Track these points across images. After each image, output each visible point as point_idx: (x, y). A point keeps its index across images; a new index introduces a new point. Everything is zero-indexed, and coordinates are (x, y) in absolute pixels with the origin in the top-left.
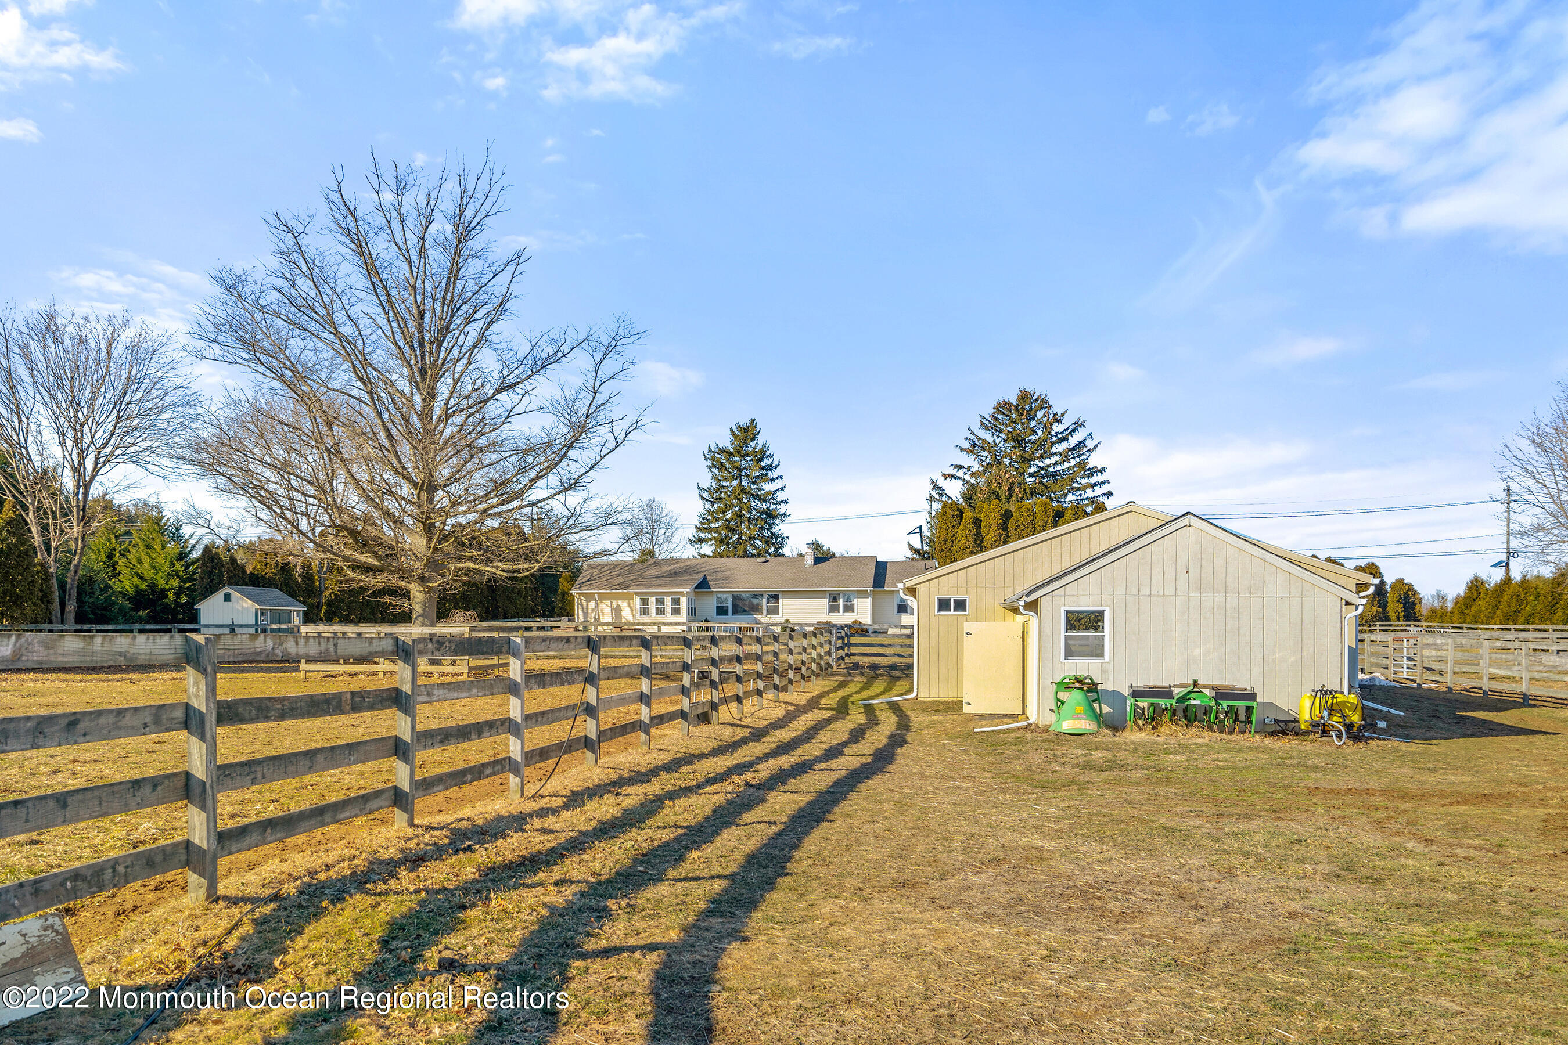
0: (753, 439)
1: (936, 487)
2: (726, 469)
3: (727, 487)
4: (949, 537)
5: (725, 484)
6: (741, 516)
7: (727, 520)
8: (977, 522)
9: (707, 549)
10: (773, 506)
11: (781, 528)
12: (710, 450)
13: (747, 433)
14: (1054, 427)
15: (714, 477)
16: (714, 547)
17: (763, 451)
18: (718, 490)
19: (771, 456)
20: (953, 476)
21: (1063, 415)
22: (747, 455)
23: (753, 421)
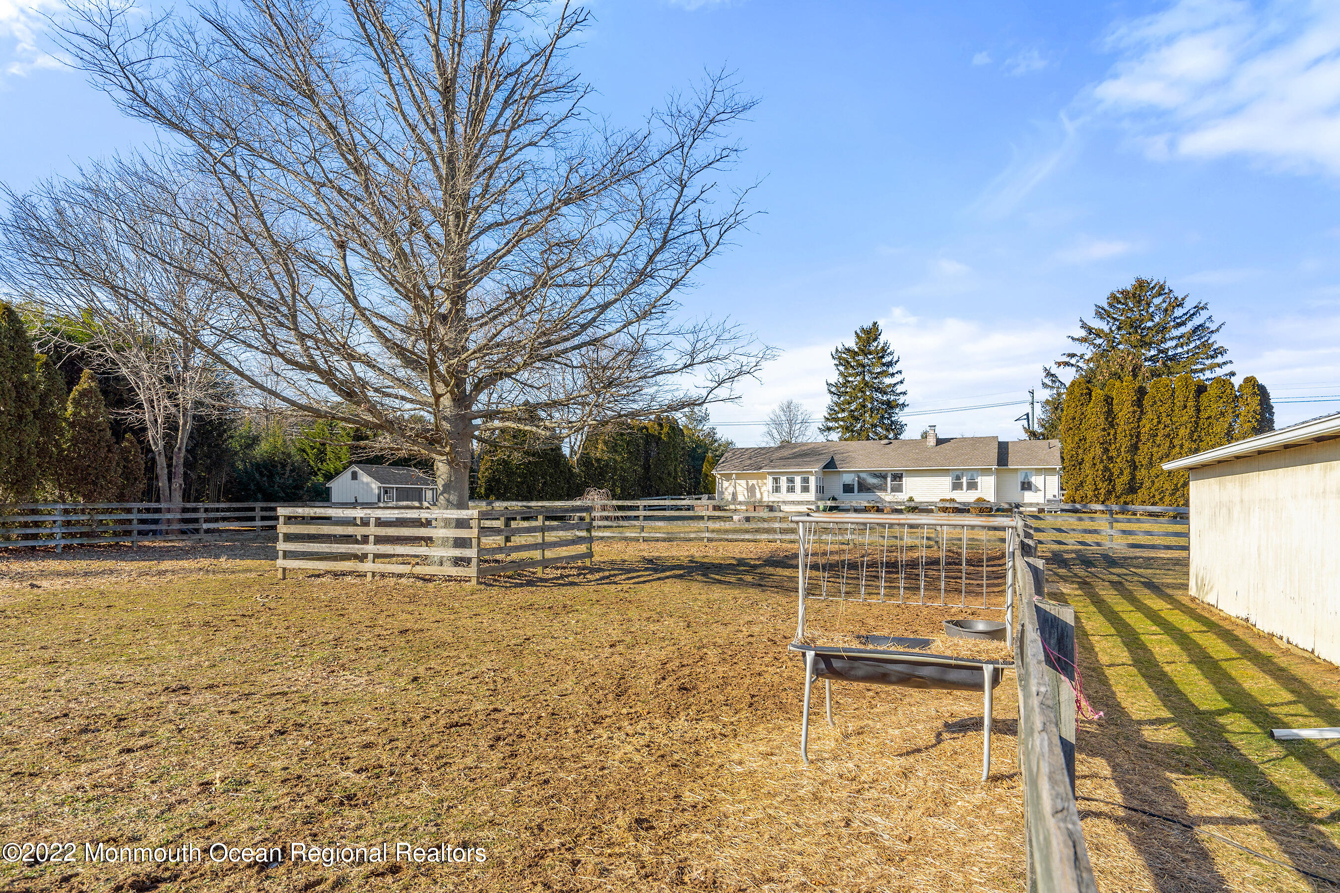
0: (875, 340)
1: (1049, 374)
2: (852, 367)
3: (853, 382)
4: (1077, 416)
5: (850, 379)
6: (864, 406)
7: (852, 411)
8: (1108, 401)
9: (834, 436)
10: (892, 398)
11: (901, 416)
12: (837, 350)
13: (870, 334)
14: (1176, 310)
15: (841, 374)
16: (840, 434)
17: (884, 350)
18: (844, 385)
19: (891, 353)
20: (1067, 364)
21: (1183, 299)
22: (870, 353)
23: (875, 324)
